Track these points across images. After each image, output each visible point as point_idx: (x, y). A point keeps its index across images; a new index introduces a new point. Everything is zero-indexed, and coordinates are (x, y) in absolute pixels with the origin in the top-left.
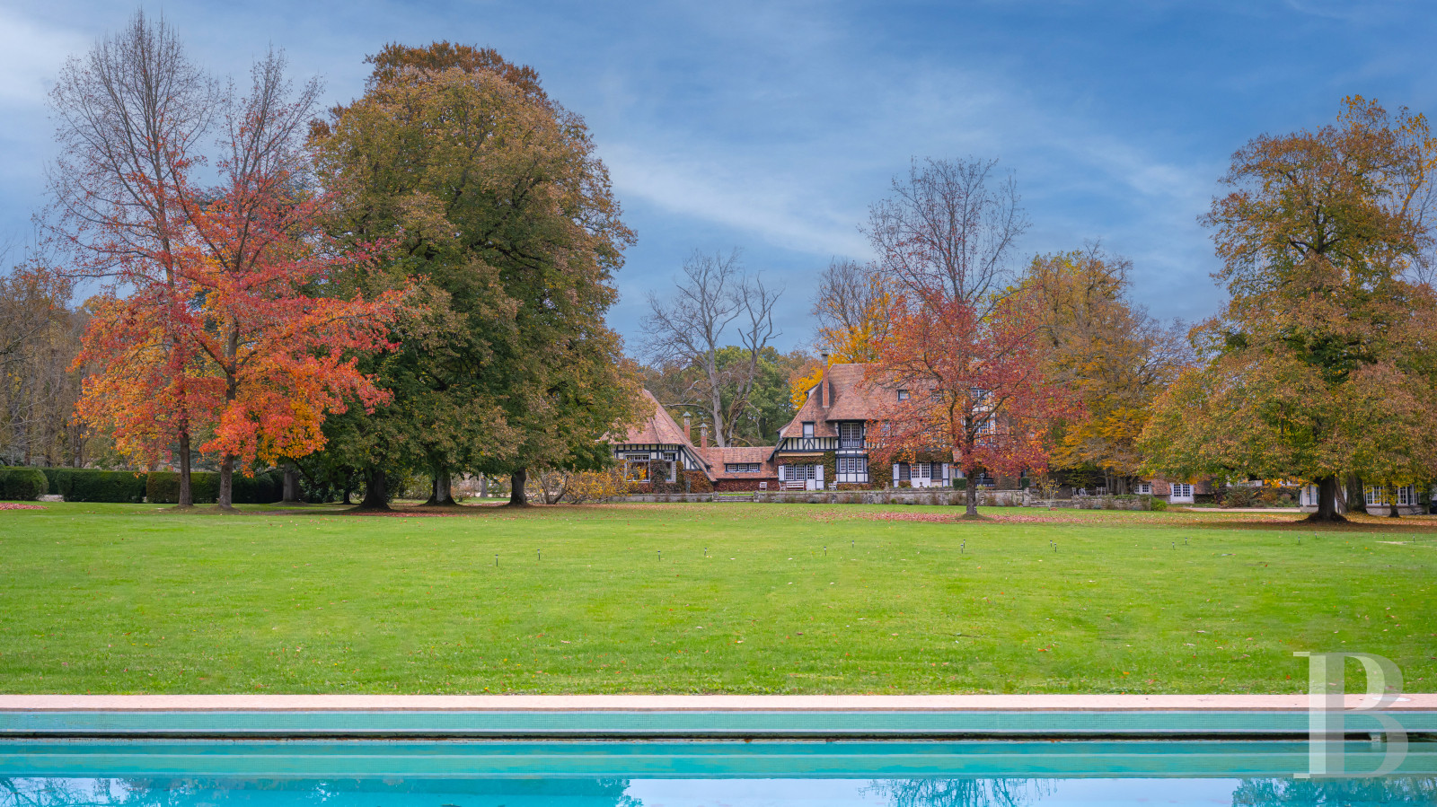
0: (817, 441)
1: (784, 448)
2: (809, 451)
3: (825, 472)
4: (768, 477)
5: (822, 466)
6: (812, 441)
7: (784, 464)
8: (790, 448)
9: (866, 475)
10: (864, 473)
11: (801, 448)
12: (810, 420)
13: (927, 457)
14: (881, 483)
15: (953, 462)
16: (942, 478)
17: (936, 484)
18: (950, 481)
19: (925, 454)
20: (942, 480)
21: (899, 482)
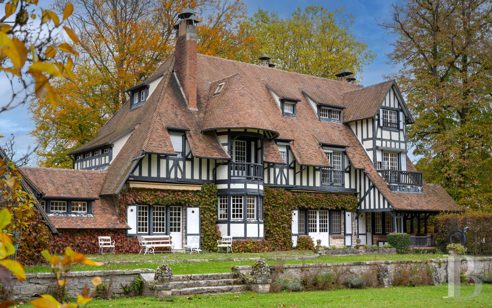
0: (188, 164)
1: (136, 173)
2: (177, 182)
3: (201, 221)
4: (111, 226)
5: (197, 210)
6: (181, 163)
7: (137, 203)
8: (145, 174)
9: (262, 226)
10: (259, 223)
11: (163, 175)
12: (180, 127)
13: (331, 200)
14: (279, 239)
15: (357, 210)
16: (345, 233)
17: (337, 242)
18: (353, 238)
19: (328, 197)
20: (345, 235)
21: (298, 238)
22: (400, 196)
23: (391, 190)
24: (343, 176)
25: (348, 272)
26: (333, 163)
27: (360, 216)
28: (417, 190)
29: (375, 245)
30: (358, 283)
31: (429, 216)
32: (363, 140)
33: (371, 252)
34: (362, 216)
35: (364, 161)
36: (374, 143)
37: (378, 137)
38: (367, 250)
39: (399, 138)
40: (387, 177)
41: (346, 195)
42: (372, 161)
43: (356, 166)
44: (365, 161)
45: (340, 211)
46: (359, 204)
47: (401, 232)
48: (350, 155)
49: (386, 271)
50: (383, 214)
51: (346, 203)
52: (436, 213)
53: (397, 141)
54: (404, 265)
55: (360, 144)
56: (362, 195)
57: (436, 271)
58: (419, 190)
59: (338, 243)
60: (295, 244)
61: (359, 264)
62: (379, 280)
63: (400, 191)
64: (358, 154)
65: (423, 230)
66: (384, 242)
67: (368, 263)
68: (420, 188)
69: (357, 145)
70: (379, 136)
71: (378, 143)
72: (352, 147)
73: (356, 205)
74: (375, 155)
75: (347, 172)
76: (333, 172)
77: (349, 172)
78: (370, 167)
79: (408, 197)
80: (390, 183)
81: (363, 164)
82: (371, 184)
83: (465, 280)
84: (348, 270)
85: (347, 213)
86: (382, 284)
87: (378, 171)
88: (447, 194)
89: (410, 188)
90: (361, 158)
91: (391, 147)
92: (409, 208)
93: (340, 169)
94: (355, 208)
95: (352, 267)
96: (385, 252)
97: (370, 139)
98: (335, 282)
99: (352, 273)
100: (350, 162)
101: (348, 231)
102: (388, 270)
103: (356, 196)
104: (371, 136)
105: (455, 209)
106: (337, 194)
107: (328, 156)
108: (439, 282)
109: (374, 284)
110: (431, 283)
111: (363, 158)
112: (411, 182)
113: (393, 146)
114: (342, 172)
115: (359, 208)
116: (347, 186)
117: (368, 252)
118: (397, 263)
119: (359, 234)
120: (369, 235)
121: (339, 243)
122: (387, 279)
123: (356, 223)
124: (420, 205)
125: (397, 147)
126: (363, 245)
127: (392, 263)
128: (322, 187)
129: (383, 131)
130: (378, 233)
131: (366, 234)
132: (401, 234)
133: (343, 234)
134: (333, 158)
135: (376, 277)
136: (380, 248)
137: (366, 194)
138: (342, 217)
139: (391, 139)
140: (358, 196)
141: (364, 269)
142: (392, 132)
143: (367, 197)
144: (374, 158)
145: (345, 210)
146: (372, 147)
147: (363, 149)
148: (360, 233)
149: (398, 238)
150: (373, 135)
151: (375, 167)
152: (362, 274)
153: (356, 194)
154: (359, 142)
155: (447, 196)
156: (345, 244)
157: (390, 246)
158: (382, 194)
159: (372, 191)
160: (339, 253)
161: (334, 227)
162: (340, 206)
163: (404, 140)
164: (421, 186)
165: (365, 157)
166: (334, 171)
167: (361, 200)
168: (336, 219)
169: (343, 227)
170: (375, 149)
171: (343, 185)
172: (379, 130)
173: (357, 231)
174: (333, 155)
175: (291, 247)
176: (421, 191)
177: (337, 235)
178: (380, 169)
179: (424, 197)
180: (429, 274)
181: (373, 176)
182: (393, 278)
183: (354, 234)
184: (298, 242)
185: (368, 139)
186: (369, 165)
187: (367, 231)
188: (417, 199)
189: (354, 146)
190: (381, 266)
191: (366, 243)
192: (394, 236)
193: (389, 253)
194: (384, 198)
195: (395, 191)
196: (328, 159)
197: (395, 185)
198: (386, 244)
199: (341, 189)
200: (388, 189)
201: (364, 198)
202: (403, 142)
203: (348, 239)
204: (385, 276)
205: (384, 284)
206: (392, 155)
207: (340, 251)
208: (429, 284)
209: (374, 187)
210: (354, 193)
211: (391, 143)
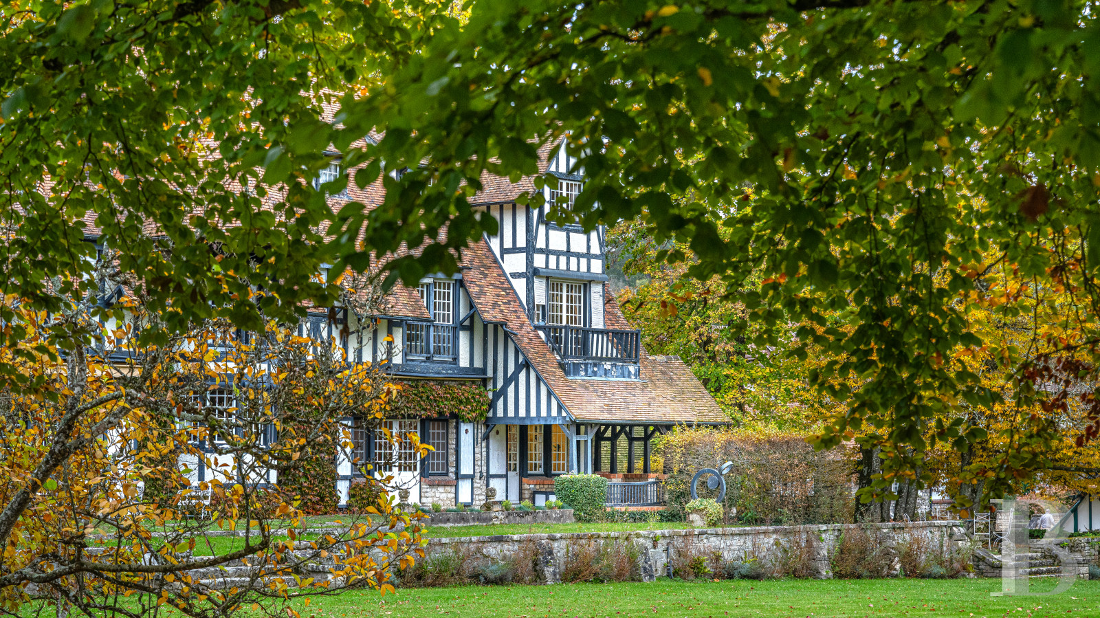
13: (428, 397)
14: (309, 488)
15: (487, 418)
16: (457, 473)
17: (438, 495)
18: (475, 485)
19: (421, 389)
20: (457, 478)
21: (350, 486)
22: (586, 388)
23: (567, 373)
24: (456, 339)
25: (479, 555)
26: (432, 307)
27: (493, 433)
28: (626, 373)
29: (527, 503)
30: (498, 574)
31: (653, 432)
32: (504, 251)
33: (518, 518)
34: (497, 433)
35: (504, 303)
36: (530, 261)
37: (538, 246)
38: (509, 514)
39: (589, 247)
40: (557, 340)
41: (462, 383)
42: (524, 302)
43: (487, 316)
44: (508, 303)
45: (449, 420)
46: (492, 405)
47: (586, 472)
48: (474, 290)
49: (551, 553)
50: (548, 429)
51: (461, 402)
52: (669, 427)
53: (583, 255)
54: (584, 541)
55: (496, 261)
56: (500, 384)
57: (646, 554)
58: (629, 372)
59: (441, 497)
60: (344, 500)
61: (500, 539)
62: (536, 570)
63: (586, 375)
64: (492, 285)
65: (639, 464)
66: (547, 494)
67: (516, 537)
68: (632, 369)
69: (488, 262)
70: (540, 244)
71: (539, 261)
72: (478, 268)
73: (484, 407)
74: (530, 289)
75: (464, 328)
76: (432, 329)
77: (470, 329)
78: (518, 317)
79: (605, 389)
80: (564, 356)
81: (502, 311)
82: (521, 359)
83: (705, 574)
84: (479, 550)
85: (463, 427)
86: (542, 577)
87: (537, 328)
88: (696, 382)
89: (609, 367)
90: (498, 295)
91: (568, 269)
92: (606, 417)
93: (449, 321)
94: (481, 415)
95: (486, 545)
96: (549, 517)
97: (520, 250)
98: (455, 572)
99: (485, 556)
100: (471, 306)
101: (466, 469)
102: (555, 551)
103: (485, 386)
104: (521, 242)
105: (712, 417)
106: (440, 382)
107: (422, 292)
108: (651, 576)
109: (527, 578)
110: (634, 578)
111: (502, 296)
112: (612, 354)
113: (573, 267)
114: (455, 328)
115: (490, 414)
116: (464, 362)
117: (511, 517)
118: (572, 538)
119: (489, 476)
120: (514, 477)
121: (443, 496)
122: (551, 569)
123: (484, 450)
124: (632, 408)
125: (584, 268)
126: (500, 502)
127: (561, 538)
128: (407, 365)
129: (551, 232)
130: (533, 472)
131: (506, 476)
132: (585, 476)
133: (452, 476)
134: (432, 297)
135: (531, 565)
136: (539, 508)
137: (507, 382)
138: (452, 436)
139: (568, 251)
140: (490, 386)
141: (508, 549)
142: (571, 234)
143: (511, 389)
144: (528, 296)
145: (457, 417)
146: (523, 269)
147: (504, 274)
148: (491, 472)
149: (579, 484)
150: (528, 241)
151: (531, 318)
152: (504, 558)
153: (485, 382)
154: (495, 256)
155: (695, 387)
156: (456, 498)
157: (561, 503)
158: (545, 384)
159: (522, 376)
160: (448, 520)
161: (433, 459)
162: (447, 407)
163: (598, 252)
164: (635, 363)
165: (508, 294)
166: (436, 327)
167: (497, 395)
168: (438, 439)
169: (452, 458)
170: (532, 273)
171: (456, 359)
172: (542, 229)
173: (484, 468)
174: (432, 289)
175: (336, 506)
176: (635, 375)
177: (439, 478)
178: (542, 324)
179: (642, 390)
180: (632, 559)
181: (526, 340)
182: (563, 568)
183: (478, 475)
184: (351, 496)
185: (515, 250)
186: (515, 312)
187: (508, 468)
188: (625, 394)
189: (483, 266)
190: (541, 544)
191: (507, 497)
192: (571, 481)
193: (558, 519)
194: (550, 394)
195: (574, 375)
196: (422, 297)
197: (576, 361)
198: (553, 498)
199: (451, 369)
200: (560, 372)
201: (503, 392)
202: (596, 257)
203: (465, 486)
204: (547, 562)
205: (545, 578)
206: (570, 289)
207: (451, 515)
208: (633, 580)
209: (527, 365)
210: (480, 378)
211: (568, 260)
